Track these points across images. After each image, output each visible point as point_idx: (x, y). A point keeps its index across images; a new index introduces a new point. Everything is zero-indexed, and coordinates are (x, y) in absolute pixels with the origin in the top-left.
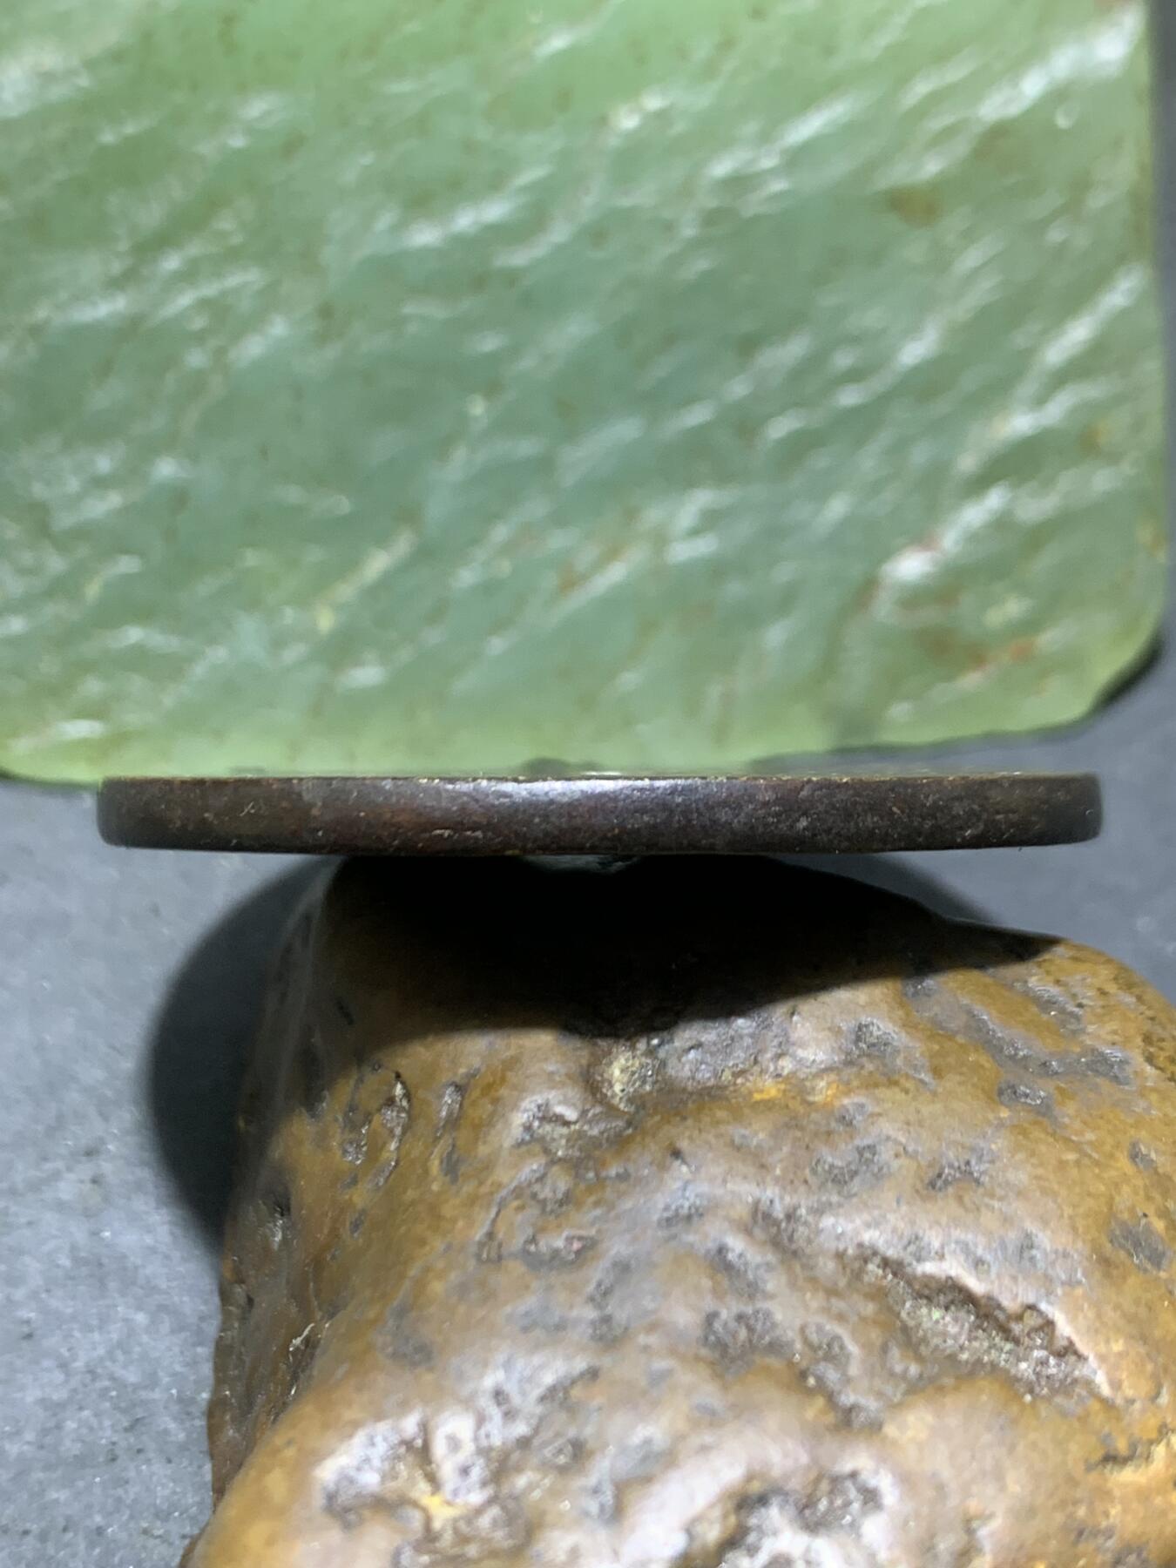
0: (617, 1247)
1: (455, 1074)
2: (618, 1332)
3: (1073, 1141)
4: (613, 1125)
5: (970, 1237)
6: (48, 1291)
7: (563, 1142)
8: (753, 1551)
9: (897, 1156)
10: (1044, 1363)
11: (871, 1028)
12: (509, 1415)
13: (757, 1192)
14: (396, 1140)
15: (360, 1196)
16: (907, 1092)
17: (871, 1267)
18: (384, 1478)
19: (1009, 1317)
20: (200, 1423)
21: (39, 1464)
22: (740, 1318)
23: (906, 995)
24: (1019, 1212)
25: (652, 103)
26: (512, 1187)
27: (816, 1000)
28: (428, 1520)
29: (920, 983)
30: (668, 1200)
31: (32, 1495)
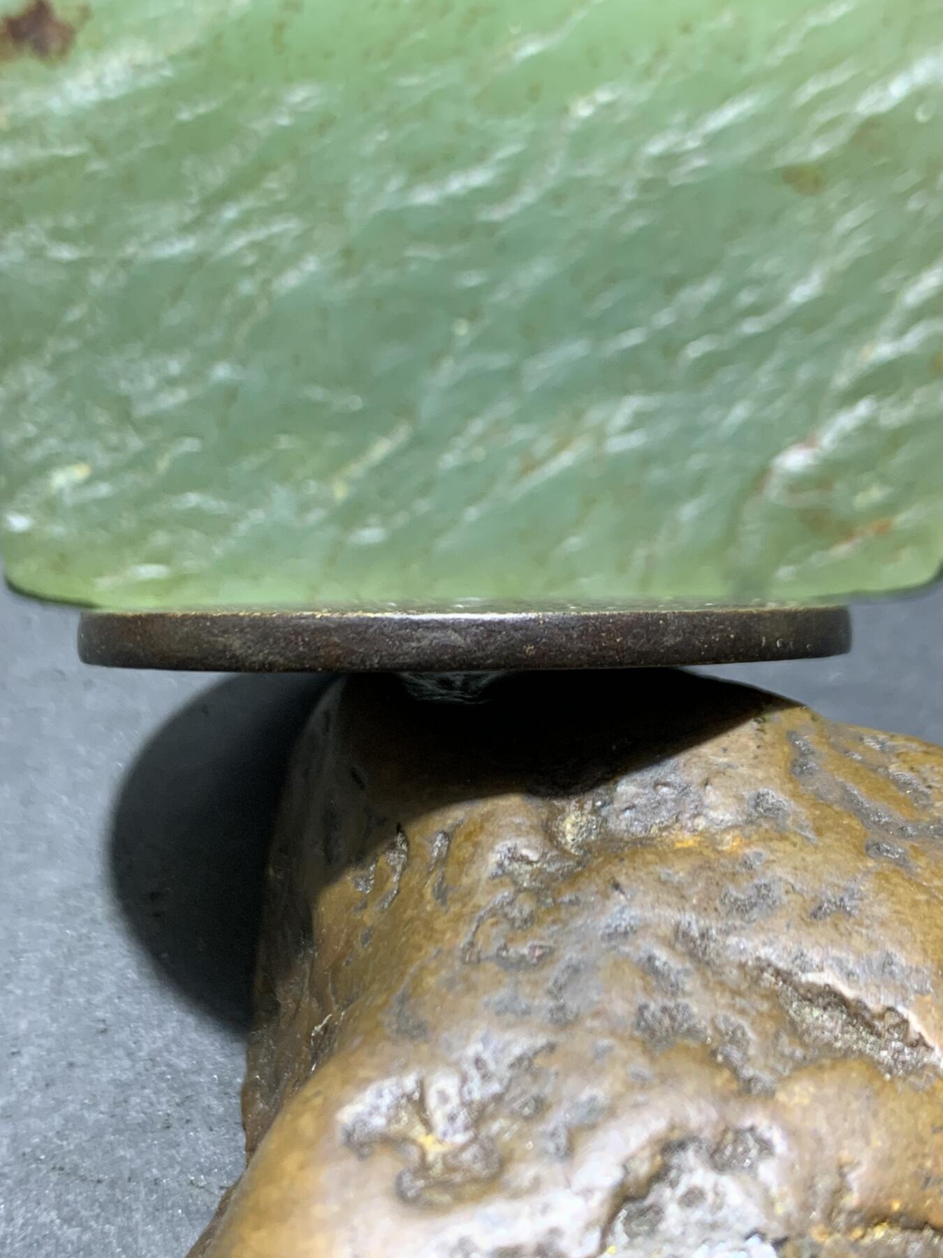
0: (570, 954)
1: (444, 824)
2: (571, 1017)
3: (924, 886)
4: (567, 864)
5: (843, 955)
6: (119, 998)
7: (528, 876)
8: (673, 1184)
9: (787, 892)
10: (900, 1052)
11: (767, 797)
12: (486, 1077)
13: (678, 917)
14: (397, 874)
15: (369, 917)
16: (794, 845)
17: (766, 975)
18: (389, 1122)
19: (873, 1017)
20: (236, 1101)
21: (111, 1129)
22: (664, 1010)
23: (794, 773)
24: (882, 938)
25: (603, 96)
26: (488, 908)
27: (724, 774)
28: (423, 1155)
29: (806, 765)
30: (610, 921)
31: (105, 1152)
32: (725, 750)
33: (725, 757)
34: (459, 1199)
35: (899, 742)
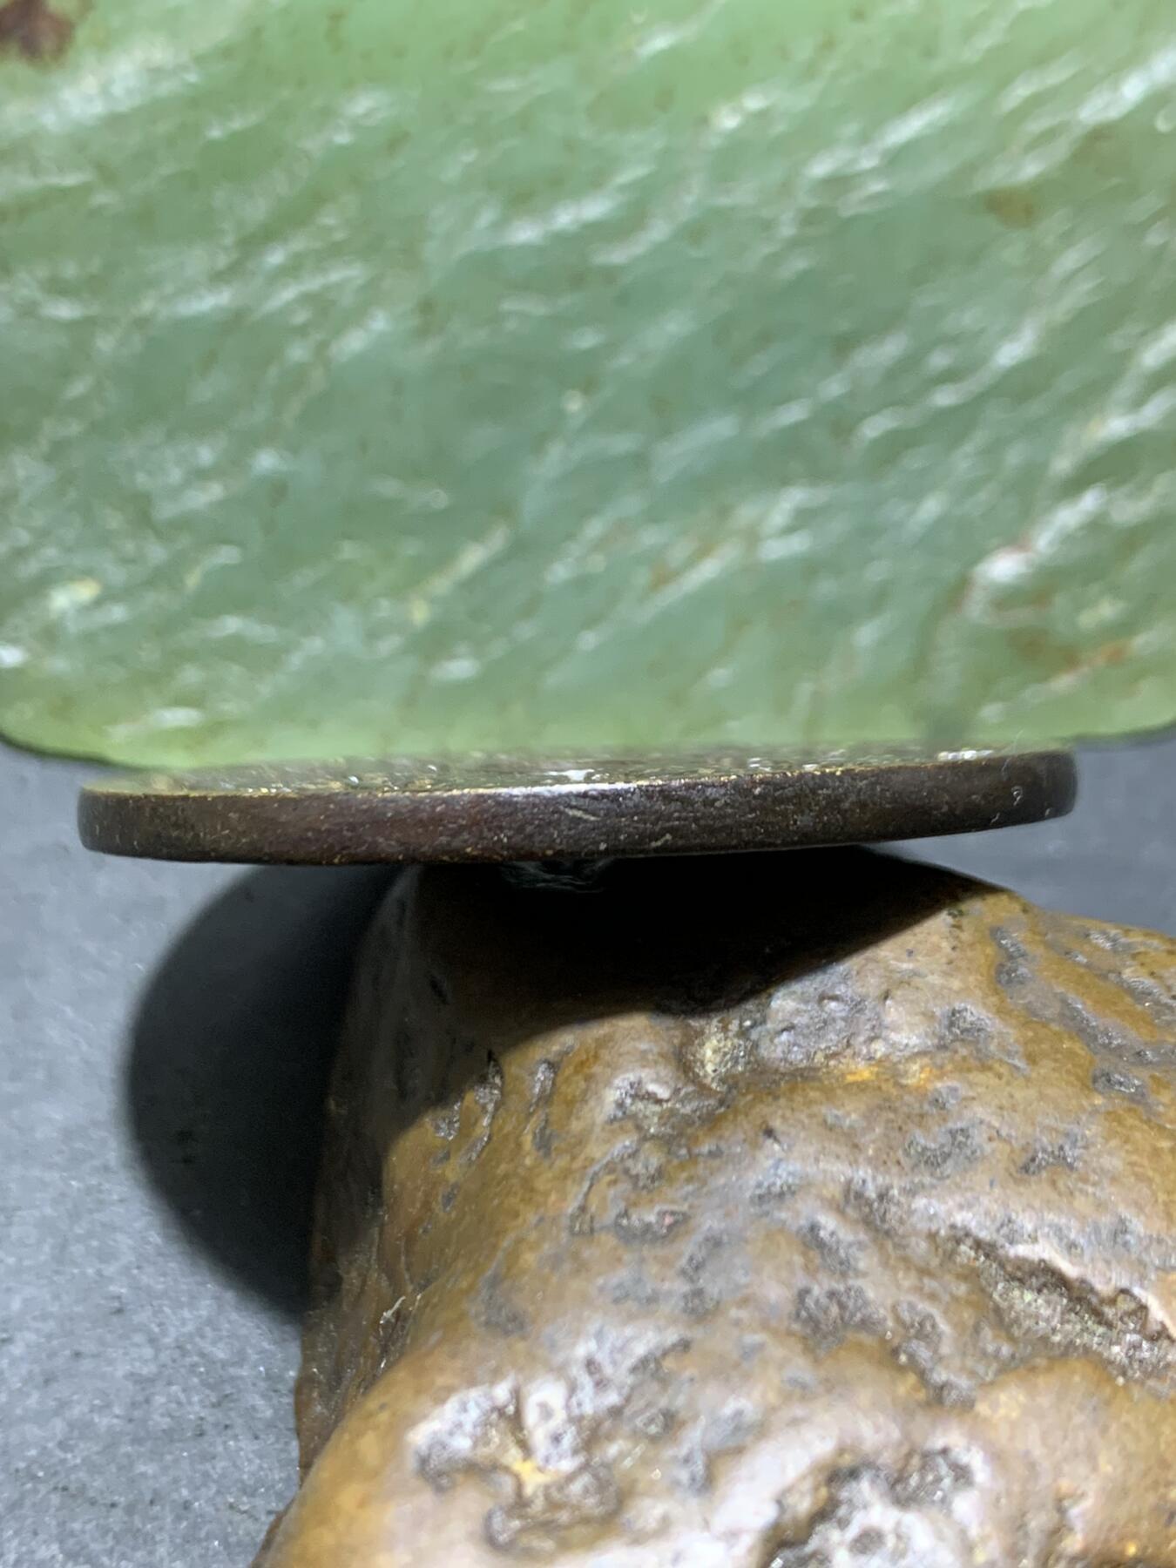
0: (710, 1222)
1: (548, 1052)
2: (710, 1305)
3: (1168, 1129)
4: (706, 1103)
5: (1063, 1220)
6: (139, 1268)
7: (656, 1119)
8: (843, 1524)
9: (990, 1139)
10: (1136, 1347)
11: (964, 1014)
12: (601, 1385)
13: (849, 1172)
14: (488, 1116)
15: (453, 1171)
16: (1000, 1076)
17: (963, 1248)
18: (475, 1445)
19: (1102, 1301)
20: (288, 1400)
21: (128, 1438)
22: (832, 1295)
23: (1000, 982)
24: (1113, 1198)
25: (754, 102)
26: (604, 1162)
27: (909, 984)
28: (520, 1486)
29: (1015, 971)
30: (760, 1178)
31: (120, 1468)
32: (910, 953)
33: (909, 961)
34: (565, 1546)
35: (1136, 938)
